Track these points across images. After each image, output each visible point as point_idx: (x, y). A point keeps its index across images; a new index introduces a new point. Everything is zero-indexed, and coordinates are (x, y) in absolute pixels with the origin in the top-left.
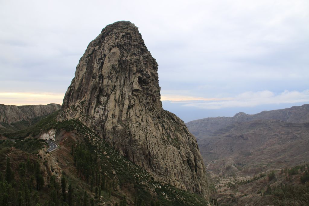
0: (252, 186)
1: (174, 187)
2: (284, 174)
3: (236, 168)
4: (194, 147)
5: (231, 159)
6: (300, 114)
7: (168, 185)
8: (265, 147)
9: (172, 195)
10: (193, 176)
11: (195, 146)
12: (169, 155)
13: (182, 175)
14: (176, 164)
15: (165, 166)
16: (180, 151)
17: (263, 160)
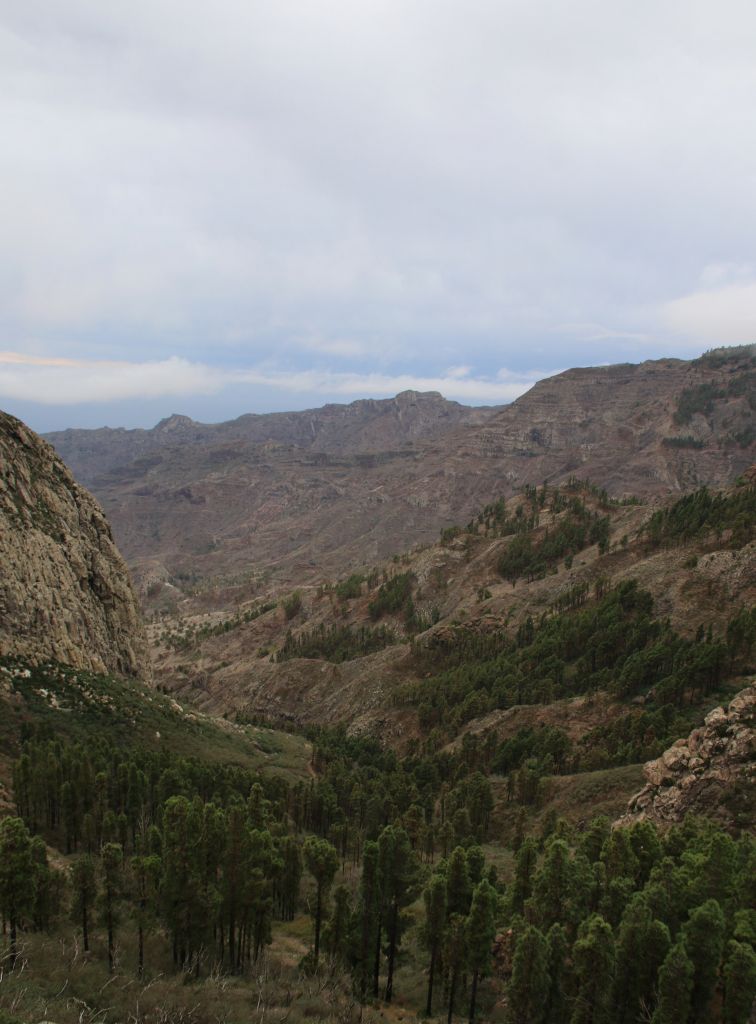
0: (241, 639)
1: (71, 666)
2: (326, 598)
3: (178, 590)
4: (99, 534)
5: (158, 563)
6: (346, 426)
7: (51, 663)
8: (253, 525)
9: (70, 693)
10: (110, 627)
11: (104, 531)
12: (38, 566)
13: (86, 625)
14: (65, 594)
15: (31, 604)
16: (65, 549)
17: (253, 561)
